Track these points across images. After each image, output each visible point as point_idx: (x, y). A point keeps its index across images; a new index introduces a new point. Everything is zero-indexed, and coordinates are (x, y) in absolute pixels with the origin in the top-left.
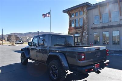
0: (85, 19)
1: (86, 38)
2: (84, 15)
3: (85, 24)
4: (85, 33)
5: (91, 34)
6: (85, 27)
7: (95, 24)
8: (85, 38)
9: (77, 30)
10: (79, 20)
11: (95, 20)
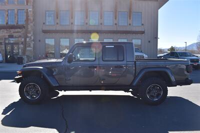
0: (30, 14)
1: (32, 46)
2: (27, 4)
3: (29, 22)
4: (30, 37)
5: (40, 41)
6: (29, 27)
7: (48, 24)
8: (29, 46)
9: (12, 31)
10: (16, 12)
11: (47, 18)
